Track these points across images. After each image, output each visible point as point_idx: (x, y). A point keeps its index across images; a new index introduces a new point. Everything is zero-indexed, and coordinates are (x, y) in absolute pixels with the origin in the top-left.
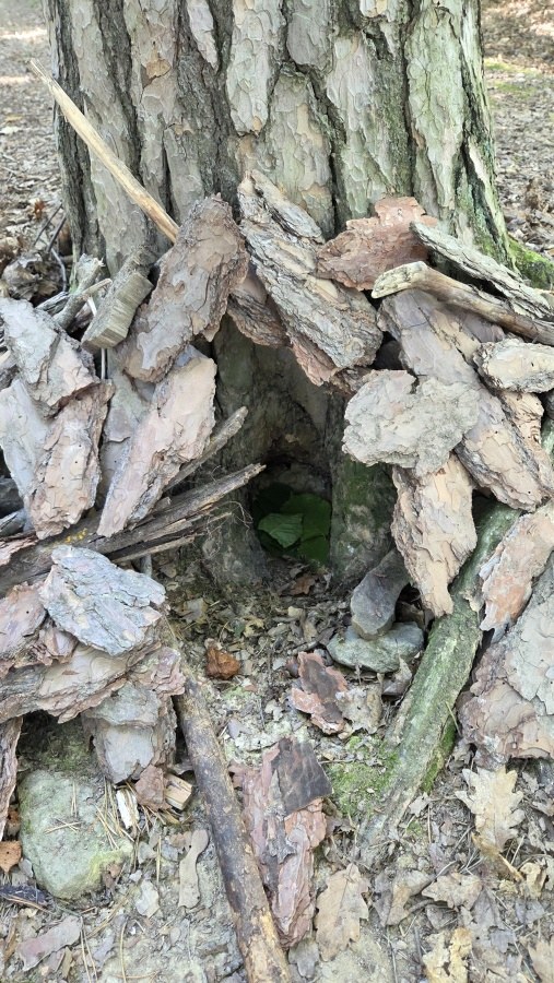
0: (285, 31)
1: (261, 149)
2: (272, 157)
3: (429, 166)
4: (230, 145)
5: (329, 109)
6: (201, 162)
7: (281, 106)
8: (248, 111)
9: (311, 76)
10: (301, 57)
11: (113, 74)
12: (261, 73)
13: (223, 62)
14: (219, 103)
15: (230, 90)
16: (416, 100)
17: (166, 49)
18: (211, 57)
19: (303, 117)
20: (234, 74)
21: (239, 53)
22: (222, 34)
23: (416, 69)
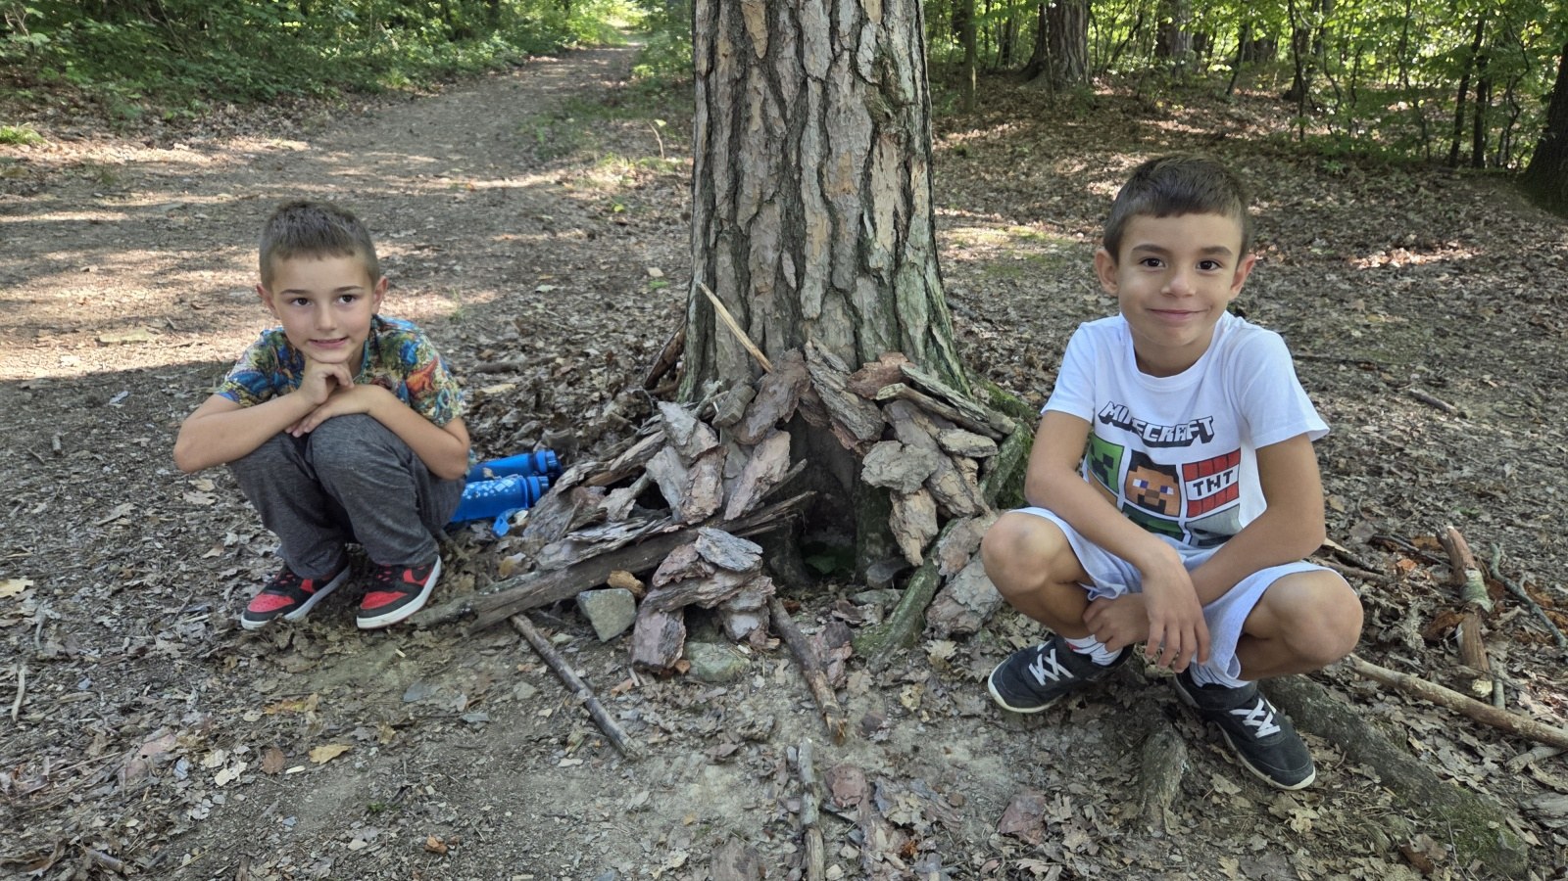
0: (831, 274)
1: (817, 326)
2: (823, 331)
3: (909, 337)
4: (800, 324)
5: (854, 309)
6: (784, 333)
7: (829, 306)
8: (811, 309)
9: (845, 295)
10: (839, 285)
11: (738, 289)
12: (818, 292)
13: (799, 287)
14: (796, 306)
15: (802, 299)
16: (901, 305)
17: (770, 281)
18: (793, 284)
19: (839, 312)
20: (805, 292)
21: (808, 283)
22: (800, 274)
23: (900, 290)
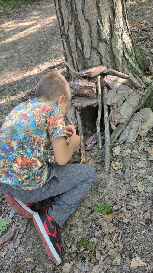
0: (91, 43)
1: (90, 60)
2: (92, 61)
3: (117, 59)
4: (85, 60)
5: (100, 53)
6: (82, 64)
7: (92, 54)
8: (87, 56)
9: (96, 49)
10: (94, 46)
12: (89, 50)
13: (83, 49)
14: (83, 55)
15: (84, 53)
16: (114, 49)
17: (75, 49)
18: (81, 49)
19: (96, 55)
20: (85, 51)
21: (85, 48)
22: (82, 45)
23: (113, 45)
